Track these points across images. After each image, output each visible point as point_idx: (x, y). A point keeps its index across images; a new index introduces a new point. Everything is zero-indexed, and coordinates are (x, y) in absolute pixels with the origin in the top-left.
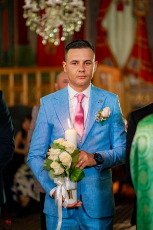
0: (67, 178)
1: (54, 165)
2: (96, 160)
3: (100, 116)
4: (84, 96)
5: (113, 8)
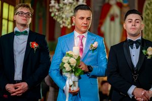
0: (73, 74)
1: (66, 66)
2: (89, 69)
3: (92, 47)
4: (83, 36)
5: (108, 19)
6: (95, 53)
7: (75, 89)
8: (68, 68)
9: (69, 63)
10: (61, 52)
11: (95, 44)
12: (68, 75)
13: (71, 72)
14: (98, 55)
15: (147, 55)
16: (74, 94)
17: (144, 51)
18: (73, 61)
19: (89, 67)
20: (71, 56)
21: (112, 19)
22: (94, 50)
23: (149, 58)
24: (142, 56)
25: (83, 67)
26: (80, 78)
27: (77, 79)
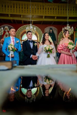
1: (10, 48)
3: (17, 42)
4: (14, 38)
5: (5, 36)
6: (18, 44)
7: (13, 56)
8: (11, 49)
9: (11, 48)
10: (6, 43)
11: (18, 41)
12: (11, 51)
13: (12, 50)
14: (18, 45)
15: (35, 45)
16: (12, 57)
17: (34, 44)
18: (13, 47)
19: (17, 49)
20: (12, 45)
21: (6, 36)
22: (17, 43)
23: (35, 46)
24: (34, 45)
25: (15, 49)
26: (14, 52)
27: (13, 53)
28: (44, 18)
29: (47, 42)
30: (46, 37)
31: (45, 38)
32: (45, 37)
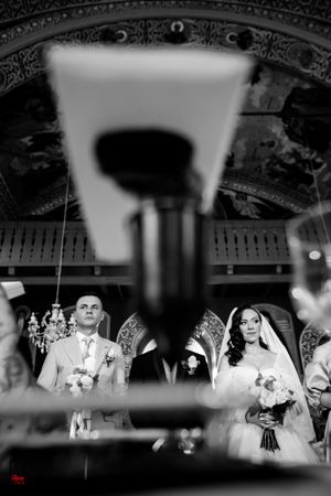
15: (188, 368)
23: (191, 372)
28: (230, 272)
29: (252, 351)
30: (244, 328)
31: (241, 335)
32: (241, 326)
